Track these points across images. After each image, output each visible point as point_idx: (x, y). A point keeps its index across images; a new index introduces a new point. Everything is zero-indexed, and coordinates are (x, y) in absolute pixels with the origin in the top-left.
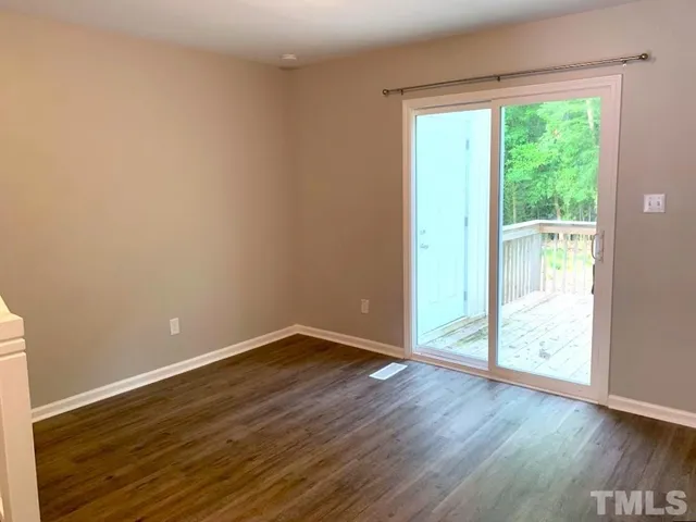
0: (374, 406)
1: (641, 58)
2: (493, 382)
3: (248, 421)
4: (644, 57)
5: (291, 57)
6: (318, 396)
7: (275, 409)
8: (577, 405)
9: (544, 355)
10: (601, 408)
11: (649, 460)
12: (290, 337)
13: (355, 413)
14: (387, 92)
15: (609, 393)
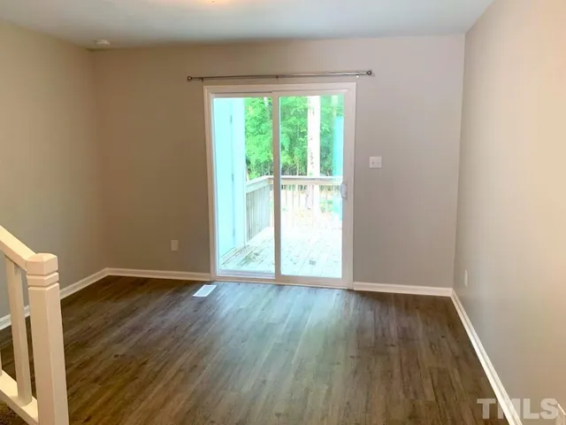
0: (211, 313)
1: (367, 73)
2: (280, 287)
3: (120, 340)
4: (369, 73)
5: (106, 42)
6: (163, 315)
7: (134, 329)
8: (336, 292)
9: (312, 263)
10: (350, 291)
11: (388, 313)
12: (103, 279)
13: (200, 320)
14: (190, 79)
15: (354, 280)
